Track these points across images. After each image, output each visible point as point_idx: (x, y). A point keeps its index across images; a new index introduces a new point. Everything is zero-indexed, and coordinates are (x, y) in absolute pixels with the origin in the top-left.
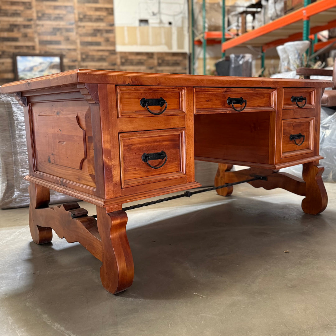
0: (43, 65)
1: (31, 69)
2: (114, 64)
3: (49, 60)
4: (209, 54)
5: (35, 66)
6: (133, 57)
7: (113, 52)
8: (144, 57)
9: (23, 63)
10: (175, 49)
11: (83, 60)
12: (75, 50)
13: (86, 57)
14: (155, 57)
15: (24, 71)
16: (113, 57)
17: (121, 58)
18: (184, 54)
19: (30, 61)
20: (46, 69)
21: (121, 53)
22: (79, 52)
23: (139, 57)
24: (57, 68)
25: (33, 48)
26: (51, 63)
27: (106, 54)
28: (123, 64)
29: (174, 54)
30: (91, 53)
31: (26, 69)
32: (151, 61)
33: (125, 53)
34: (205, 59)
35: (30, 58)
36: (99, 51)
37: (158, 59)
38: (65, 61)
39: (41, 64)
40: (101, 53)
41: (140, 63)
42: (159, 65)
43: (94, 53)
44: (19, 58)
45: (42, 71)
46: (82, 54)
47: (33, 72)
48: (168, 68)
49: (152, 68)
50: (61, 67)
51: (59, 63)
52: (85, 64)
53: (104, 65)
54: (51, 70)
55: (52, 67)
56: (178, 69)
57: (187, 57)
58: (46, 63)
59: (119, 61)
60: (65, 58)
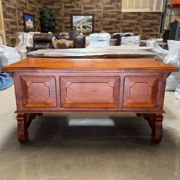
0: (84, 20)
1: (79, 22)
2: (120, 19)
3: (87, 17)
5: (81, 20)
6: (130, 15)
7: (120, 13)
8: (136, 15)
9: (76, 19)
10: (154, 10)
11: (104, 17)
12: (100, 12)
13: (105, 16)
14: (142, 15)
15: (76, 23)
16: (119, 15)
17: (124, 15)
18: (159, 13)
20: (86, 22)
21: (124, 13)
22: (102, 13)
23: (133, 15)
24: (91, 22)
25: (81, 11)
26: (89, 19)
27: (116, 13)
28: (124, 19)
29: (154, 13)
30: (108, 14)
31: (77, 22)
32: (139, 17)
33: (126, 13)
35: (79, 16)
36: (112, 12)
37: (144, 16)
38: (95, 17)
39: (83, 19)
40: (113, 13)
41: (134, 18)
42: (144, 19)
43: (110, 13)
44: (74, 16)
45: (84, 23)
46: (103, 14)
47: (80, 24)
48: (149, 21)
49: (139, 21)
50: (93, 21)
51: (92, 19)
52: (104, 19)
53: (114, 19)
54: (88, 23)
55: (89, 21)
56: (155, 21)
57: (161, 14)
58: (86, 19)
59: (122, 17)
60: (95, 16)
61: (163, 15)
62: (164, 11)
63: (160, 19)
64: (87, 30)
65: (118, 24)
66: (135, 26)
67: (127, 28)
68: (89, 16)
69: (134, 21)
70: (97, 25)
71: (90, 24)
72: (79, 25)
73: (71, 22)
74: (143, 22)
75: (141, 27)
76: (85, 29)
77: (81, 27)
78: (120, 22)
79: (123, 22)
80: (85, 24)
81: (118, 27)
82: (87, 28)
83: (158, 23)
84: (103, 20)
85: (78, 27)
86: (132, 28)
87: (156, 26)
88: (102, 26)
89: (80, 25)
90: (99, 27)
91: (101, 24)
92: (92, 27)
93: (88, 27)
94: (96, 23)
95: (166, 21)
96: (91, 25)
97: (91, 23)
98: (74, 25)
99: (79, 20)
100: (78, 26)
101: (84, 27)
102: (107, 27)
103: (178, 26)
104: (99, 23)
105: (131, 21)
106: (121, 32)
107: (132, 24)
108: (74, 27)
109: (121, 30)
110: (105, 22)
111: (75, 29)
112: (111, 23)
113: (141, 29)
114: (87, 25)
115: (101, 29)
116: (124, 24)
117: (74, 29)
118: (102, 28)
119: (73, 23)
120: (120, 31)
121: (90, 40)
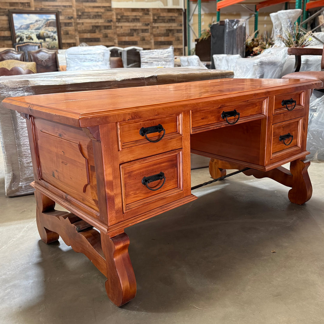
0: (39, 23)
1: (28, 27)
2: (111, 21)
3: (45, 17)
4: (204, 10)
5: (32, 24)
6: (129, 14)
7: (109, 9)
8: (140, 14)
9: (19, 21)
10: (170, 6)
11: (79, 17)
12: (70, 7)
13: (82, 14)
14: (151, 13)
15: (20, 28)
16: (109, 13)
17: (117, 14)
18: (179, 10)
19: (26, 19)
20: (43, 26)
21: (116, 9)
22: (74, 9)
23: (134, 14)
24: (54, 26)
25: (29, 4)
26: (48, 20)
27: (102, 10)
28: (119, 20)
29: (170, 10)
30: (86, 10)
31: (22, 27)
32: (146, 17)
33: (121, 9)
34: (200, 15)
35: (26, 16)
36: (94, 7)
37: (154, 15)
38: (61, 18)
39: (37, 21)
40: (96, 10)
41: (136, 20)
42: (155, 21)
43: (90, 10)
44: (14, 15)
45: (38, 29)
46: (78, 11)
47: (30, 30)
48: (163, 25)
49: (147, 25)
50: (58, 24)
51: (55, 21)
52: (81, 21)
53: (100, 22)
54: (47, 28)
55: (49, 24)
56: (174, 26)
57: (183, 13)
58: (42, 20)
59: (114, 17)
60: (61, 15)
61: (185, 14)
62: (186, 8)
63: (181, 22)
64: (48, 42)
65: (109, 31)
66: (141, 34)
67: (127, 39)
68: (48, 15)
69: (138, 25)
70: (67, 33)
71: (52, 32)
72: (29, 33)
73: (11, 27)
74: (153, 27)
75: (152, 37)
76: (42, 41)
77: (34, 36)
78: (113, 28)
79: (117, 27)
80: (42, 31)
81: (109, 35)
82: (47, 39)
83: (179, 28)
84: (78, 24)
85: (27, 38)
86: (135, 38)
87: (176, 34)
88: (77, 33)
89: (32, 33)
90: (72, 37)
91: (76, 30)
92: (57, 37)
93: (49, 37)
94: (64, 29)
95: (192, 24)
96: (55, 33)
97: (55, 29)
98: (18, 33)
99: (28, 22)
100: (27, 36)
101: (39, 37)
102: (88, 36)
103: (227, 31)
104: (71, 29)
105: (132, 25)
106: (117, 45)
107: (135, 30)
108: (18, 36)
109: (116, 41)
110: (83, 28)
111: (21, 42)
112: (95, 28)
113: (151, 39)
114: (47, 32)
115: (76, 40)
116: (120, 31)
117: (19, 41)
118: (78, 38)
119: (15, 28)
120: (115, 43)
121: (69, 59)
